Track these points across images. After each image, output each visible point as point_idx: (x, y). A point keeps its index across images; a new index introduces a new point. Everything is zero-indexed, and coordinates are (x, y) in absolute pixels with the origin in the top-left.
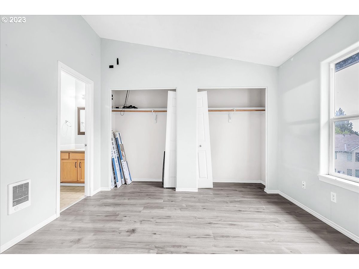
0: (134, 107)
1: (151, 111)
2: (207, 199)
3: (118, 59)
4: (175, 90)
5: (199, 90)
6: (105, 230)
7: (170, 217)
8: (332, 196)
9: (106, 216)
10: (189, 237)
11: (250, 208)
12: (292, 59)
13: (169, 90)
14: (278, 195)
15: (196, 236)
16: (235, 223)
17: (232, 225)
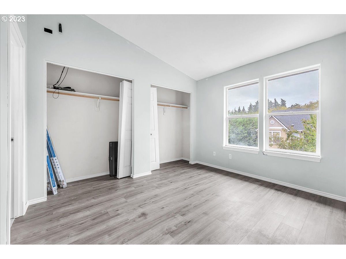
0: (73, 90)
1: (98, 98)
2: (165, 176)
3: (60, 25)
4: (131, 81)
5: (152, 86)
6: (116, 227)
7: (157, 195)
8: (229, 156)
9: (94, 219)
10: (185, 199)
11: (194, 174)
12: (207, 79)
13: (123, 80)
14: (197, 164)
15: (188, 198)
16: (197, 184)
17: (196, 185)
